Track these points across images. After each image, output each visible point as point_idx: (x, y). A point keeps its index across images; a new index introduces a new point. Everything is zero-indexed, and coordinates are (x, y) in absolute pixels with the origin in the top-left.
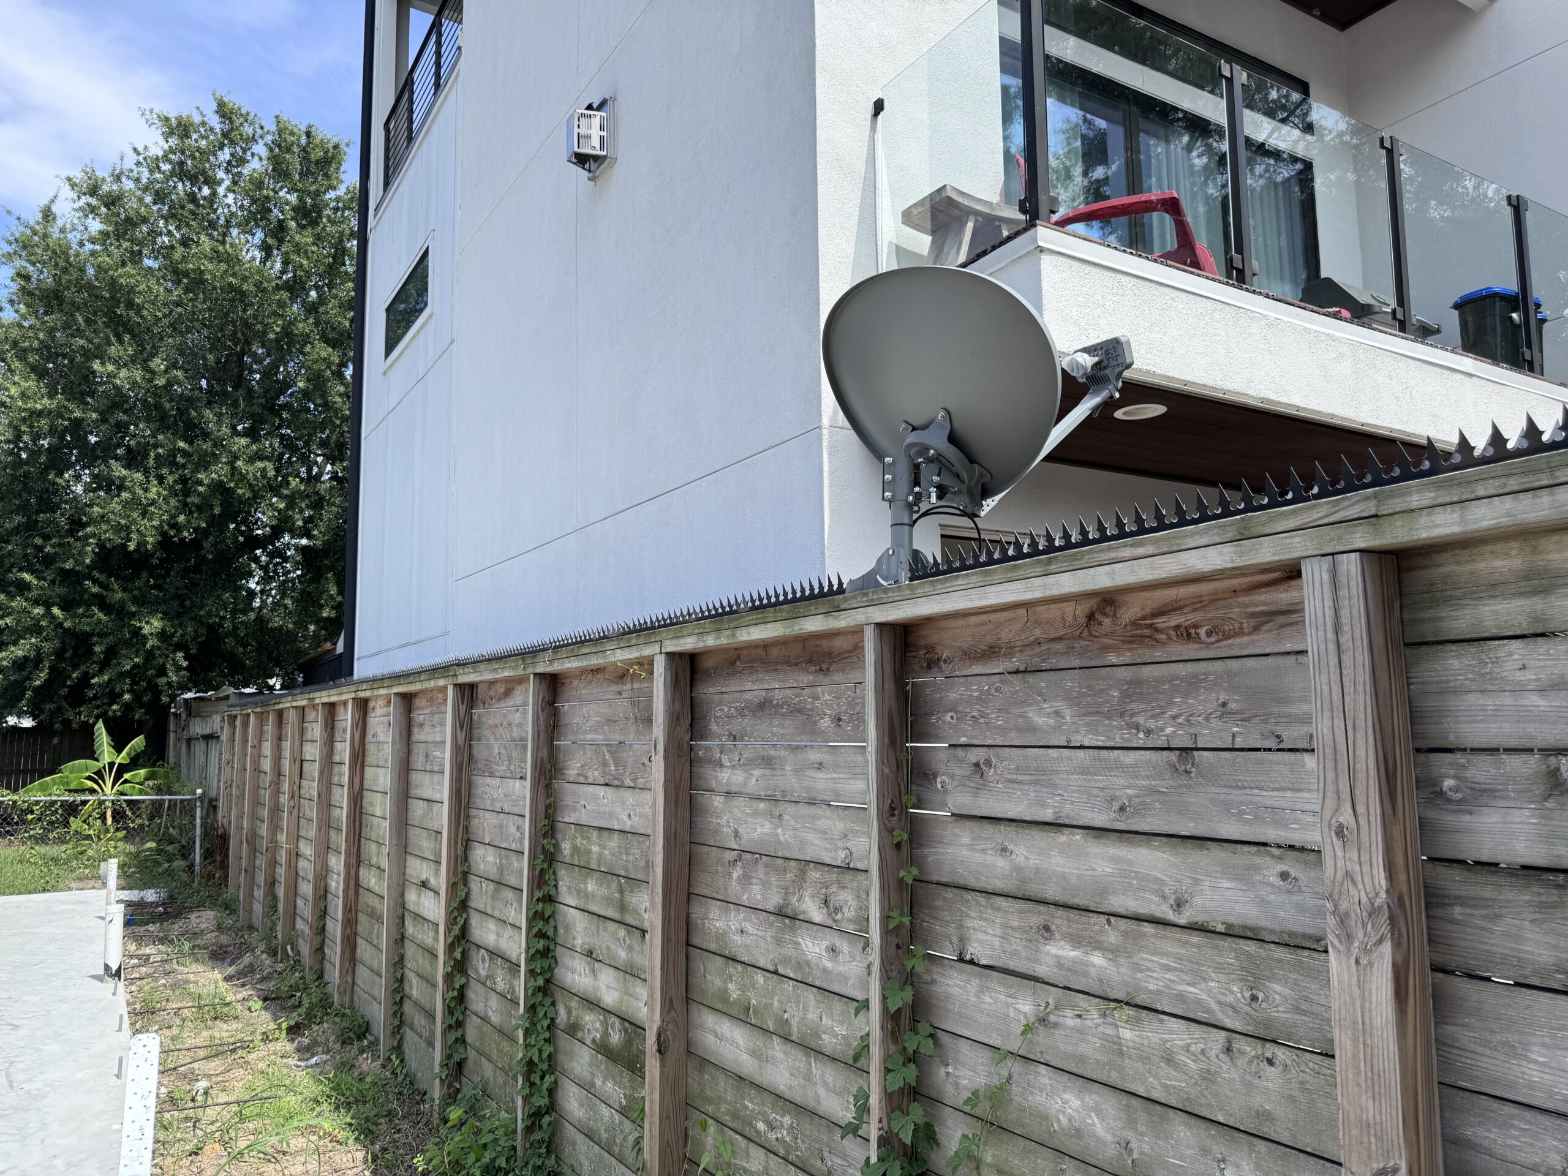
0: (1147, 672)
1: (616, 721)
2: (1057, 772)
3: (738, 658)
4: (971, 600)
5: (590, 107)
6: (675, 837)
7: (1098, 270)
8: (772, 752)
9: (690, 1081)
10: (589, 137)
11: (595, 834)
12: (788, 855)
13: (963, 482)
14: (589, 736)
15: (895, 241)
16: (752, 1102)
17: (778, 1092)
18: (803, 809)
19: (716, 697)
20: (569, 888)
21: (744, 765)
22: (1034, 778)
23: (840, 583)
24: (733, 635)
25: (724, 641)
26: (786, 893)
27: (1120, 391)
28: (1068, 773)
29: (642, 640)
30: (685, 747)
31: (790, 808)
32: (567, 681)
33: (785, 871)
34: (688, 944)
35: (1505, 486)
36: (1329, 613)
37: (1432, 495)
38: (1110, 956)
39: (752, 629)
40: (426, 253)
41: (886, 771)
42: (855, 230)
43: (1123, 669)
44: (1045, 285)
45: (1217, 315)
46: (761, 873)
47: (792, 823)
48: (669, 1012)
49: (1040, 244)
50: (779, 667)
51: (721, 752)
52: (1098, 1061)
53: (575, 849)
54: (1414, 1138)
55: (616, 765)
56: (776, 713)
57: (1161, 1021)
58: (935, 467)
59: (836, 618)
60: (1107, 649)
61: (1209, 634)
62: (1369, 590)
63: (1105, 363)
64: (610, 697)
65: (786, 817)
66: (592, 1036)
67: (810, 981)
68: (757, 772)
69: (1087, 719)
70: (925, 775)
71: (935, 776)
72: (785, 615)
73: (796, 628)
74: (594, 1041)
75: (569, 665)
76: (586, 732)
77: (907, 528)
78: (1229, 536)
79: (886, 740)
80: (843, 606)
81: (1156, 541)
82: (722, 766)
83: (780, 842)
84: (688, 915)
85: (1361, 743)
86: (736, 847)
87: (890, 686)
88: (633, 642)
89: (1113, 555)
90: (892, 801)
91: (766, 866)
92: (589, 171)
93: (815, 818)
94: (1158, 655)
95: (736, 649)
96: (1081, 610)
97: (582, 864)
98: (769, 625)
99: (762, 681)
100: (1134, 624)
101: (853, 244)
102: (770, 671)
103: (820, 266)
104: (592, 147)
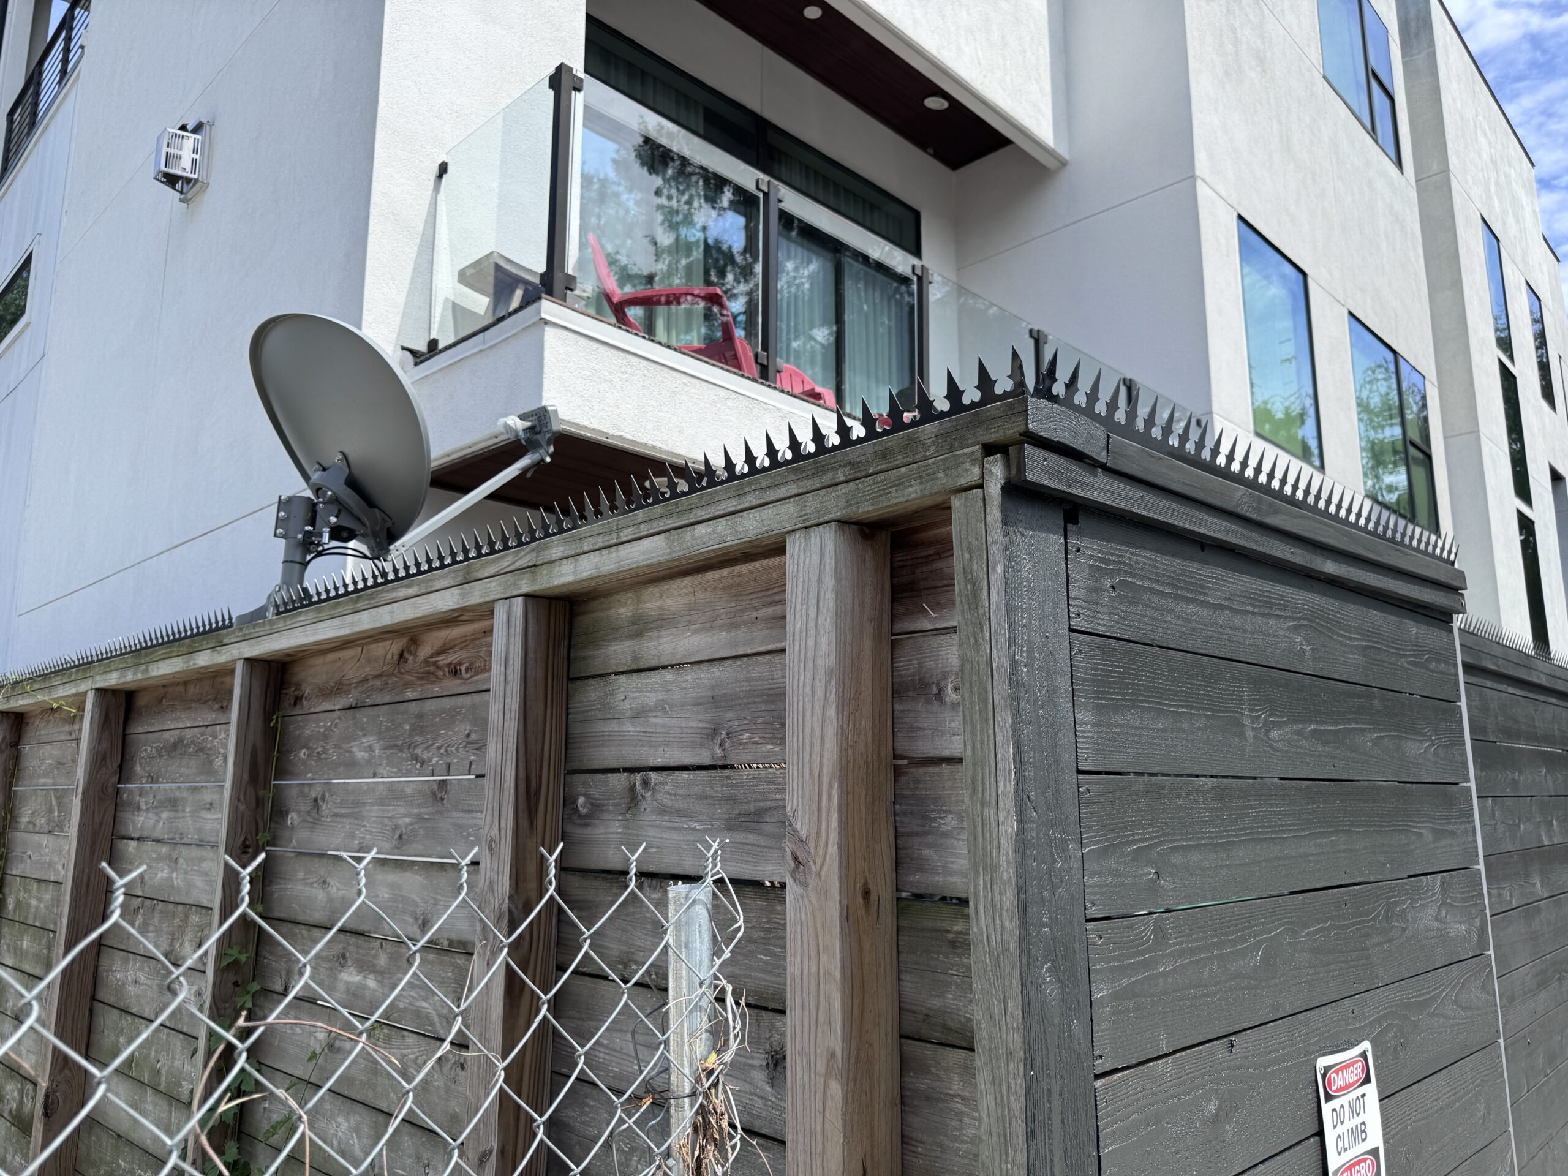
0: (430, 705)
1: (64, 764)
2: (364, 804)
3: (164, 696)
4: (307, 636)
5: (183, 128)
6: (88, 886)
8: (178, 794)
9: (80, 1144)
10: (179, 158)
11: (35, 885)
12: (177, 900)
14: (42, 781)
16: (124, 1161)
17: (144, 1147)
18: (195, 852)
19: (142, 737)
20: (9, 946)
21: (156, 807)
22: (350, 811)
23: (230, 619)
24: (147, 670)
25: (140, 676)
26: (173, 939)
28: (372, 804)
29: (80, 676)
30: (110, 790)
31: (184, 851)
32: (31, 721)
33: (174, 917)
34: (94, 998)
36: (504, 649)
38: (380, 978)
39: (161, 664)
40: (28, 260)
41: (242, 807)
42: (407, 283)
43: (414, 703)
44: (547, 354)
46: (157, 916)
47: (185, 866)
48: (61, 1071)
49: (544, 316)
50: (193, 705)
51: (140, 795)
52: (361, 1081)
53: (18, 903)
54: (512, 1122)
55: (59, 811)
56: (185, 754)
57: (403, 1037)
58: (335, 508)
59: (219, 652)
60: (407, 685)
61: (467, 670)
63: (538, 429)
64: (63, 738)
65: (181, 861)
66: (9, 1107)
67: (179, 1027)
68: (165, 815)
69: (388, 752)
70: (281, 812)
71: (287, 813)
72: (184, 650)
73: (191, 663)
74: (11, 1112)
75: (21, 702)
76: (39, 777)
77: (297, 566)
78: (459, 579)
79: (246, 777)
80: (226, 641)
81: (419, 583)
82: (139, 809)
83: (172, 887)
84: (96, 967)
86: (140, 894)
87: (256, 722)
88: (73, 678)
89: (394, 595)
90: (246, 839)
91: (161, 912)
92: (181, 192)
93: (202, 860)
94: (436, 690)
95: (164, 686)
96: (394, 647)
97: (21, 920)
98: (174, 660)
99: (178, 719)
100: (426, 661)
102: (185, 709)
104: (183, 167)
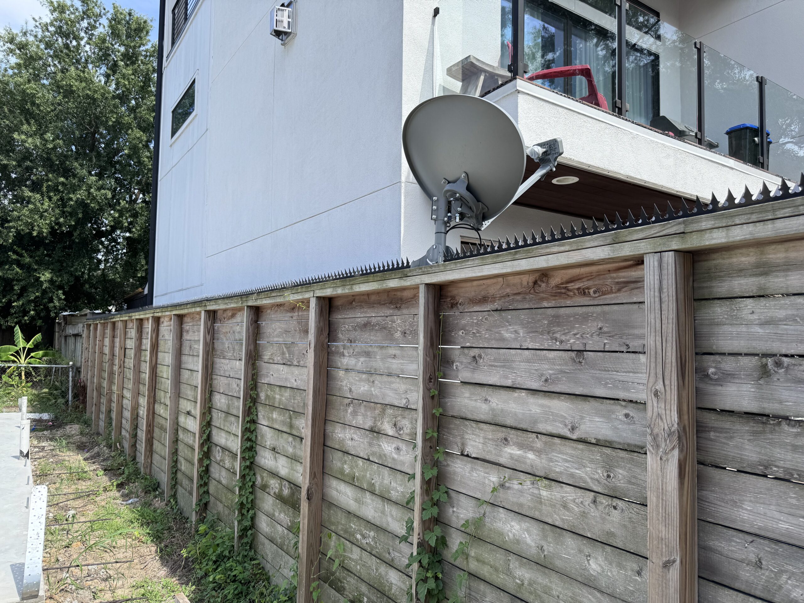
0: (562, 311)
1: (289, 332)
2: (514, 361)
3: (354, 300)
4: (475, 272)
5: (283, 5)
6: (319, 391)
7: (547, 104)
8: (370, 349)
9: (323, 514)
10: (282, 21)
11: (278, 389)
12: (376, 401)
13: (473, 211)
14: (276, 339)
15: (443, 84)
16: (354, 524)
17: (368, 520)
18: (385, 378)
19: (342, 320)
20: (264, 416)
21: (355, 355)
22: (502, 364)
23: (408, 262)
24: (352, 288)
25: (347, 291)
26: (375, 420)
27: (556, 167)
28: (520, 362)
29: (304, 290)
30: (325, 345)
31: (378, 377)
32: (265, 310)
33: (375, 409)
34: (324, 445)
35: (750, 219)
36: (657, 282)
37: (713, 222)
38: (537, 454)
39: (361, 285)
40: (194, 82)
41: (428, 359)
42: (422, 77)
43: (550, 309)
44: (520, 110)
45: (607, 131)
46: (362, 410)
47: (379, 385)
48: (313, 479)
49: (518, 88)
50: (375, 305)
51: (344, 349)
52: (529, 506)
53: (267, 396)
54: (684, 546)
55: (289, 354)
56: (372, 329)
57: (562, 487)
58: (459, 203)
59: (405, 280)
60: (543, 299)
61: (595, 292)
62: (678, 271)
63: (549, 152)
64: (287, 319)
65: (376, 382)
66: (274, 491)
67: (386, 464)
68: (362, 359)
69: (531, 335)
70: (448, 362)
71: (453, 362)
72: (378, 279)
73: (384, 285)
74: (275, 493)
75: (265, 302)
76: (274, 337)
77: (443, 234)
78: (608, 241)
79: (429, 344)
80: (409, 274)
81: (570, 244)
82: (344, 355)
83: (373, 395)
84: (325, 430)
85: (669, 349)
86: (350, 397)
87: (431, 316)
88: (299, 291)
89: (548, 250)
90: (431, 375)
91: (365, 406)
92: (282, 40)
93: (391, 383)
94: (569, 302)
95: (353, 296)
96: (531, 279)
97: (271, 404)
98: (371, 284)
99: (366, 312)
100: (557, 287)
101: (421, 84)
102: (370, 307)
103: (403, 95)
